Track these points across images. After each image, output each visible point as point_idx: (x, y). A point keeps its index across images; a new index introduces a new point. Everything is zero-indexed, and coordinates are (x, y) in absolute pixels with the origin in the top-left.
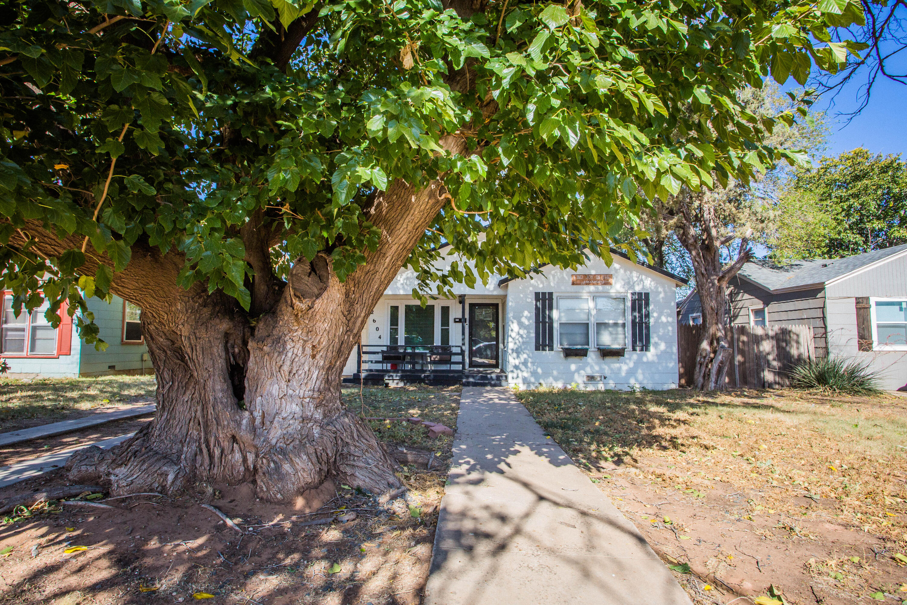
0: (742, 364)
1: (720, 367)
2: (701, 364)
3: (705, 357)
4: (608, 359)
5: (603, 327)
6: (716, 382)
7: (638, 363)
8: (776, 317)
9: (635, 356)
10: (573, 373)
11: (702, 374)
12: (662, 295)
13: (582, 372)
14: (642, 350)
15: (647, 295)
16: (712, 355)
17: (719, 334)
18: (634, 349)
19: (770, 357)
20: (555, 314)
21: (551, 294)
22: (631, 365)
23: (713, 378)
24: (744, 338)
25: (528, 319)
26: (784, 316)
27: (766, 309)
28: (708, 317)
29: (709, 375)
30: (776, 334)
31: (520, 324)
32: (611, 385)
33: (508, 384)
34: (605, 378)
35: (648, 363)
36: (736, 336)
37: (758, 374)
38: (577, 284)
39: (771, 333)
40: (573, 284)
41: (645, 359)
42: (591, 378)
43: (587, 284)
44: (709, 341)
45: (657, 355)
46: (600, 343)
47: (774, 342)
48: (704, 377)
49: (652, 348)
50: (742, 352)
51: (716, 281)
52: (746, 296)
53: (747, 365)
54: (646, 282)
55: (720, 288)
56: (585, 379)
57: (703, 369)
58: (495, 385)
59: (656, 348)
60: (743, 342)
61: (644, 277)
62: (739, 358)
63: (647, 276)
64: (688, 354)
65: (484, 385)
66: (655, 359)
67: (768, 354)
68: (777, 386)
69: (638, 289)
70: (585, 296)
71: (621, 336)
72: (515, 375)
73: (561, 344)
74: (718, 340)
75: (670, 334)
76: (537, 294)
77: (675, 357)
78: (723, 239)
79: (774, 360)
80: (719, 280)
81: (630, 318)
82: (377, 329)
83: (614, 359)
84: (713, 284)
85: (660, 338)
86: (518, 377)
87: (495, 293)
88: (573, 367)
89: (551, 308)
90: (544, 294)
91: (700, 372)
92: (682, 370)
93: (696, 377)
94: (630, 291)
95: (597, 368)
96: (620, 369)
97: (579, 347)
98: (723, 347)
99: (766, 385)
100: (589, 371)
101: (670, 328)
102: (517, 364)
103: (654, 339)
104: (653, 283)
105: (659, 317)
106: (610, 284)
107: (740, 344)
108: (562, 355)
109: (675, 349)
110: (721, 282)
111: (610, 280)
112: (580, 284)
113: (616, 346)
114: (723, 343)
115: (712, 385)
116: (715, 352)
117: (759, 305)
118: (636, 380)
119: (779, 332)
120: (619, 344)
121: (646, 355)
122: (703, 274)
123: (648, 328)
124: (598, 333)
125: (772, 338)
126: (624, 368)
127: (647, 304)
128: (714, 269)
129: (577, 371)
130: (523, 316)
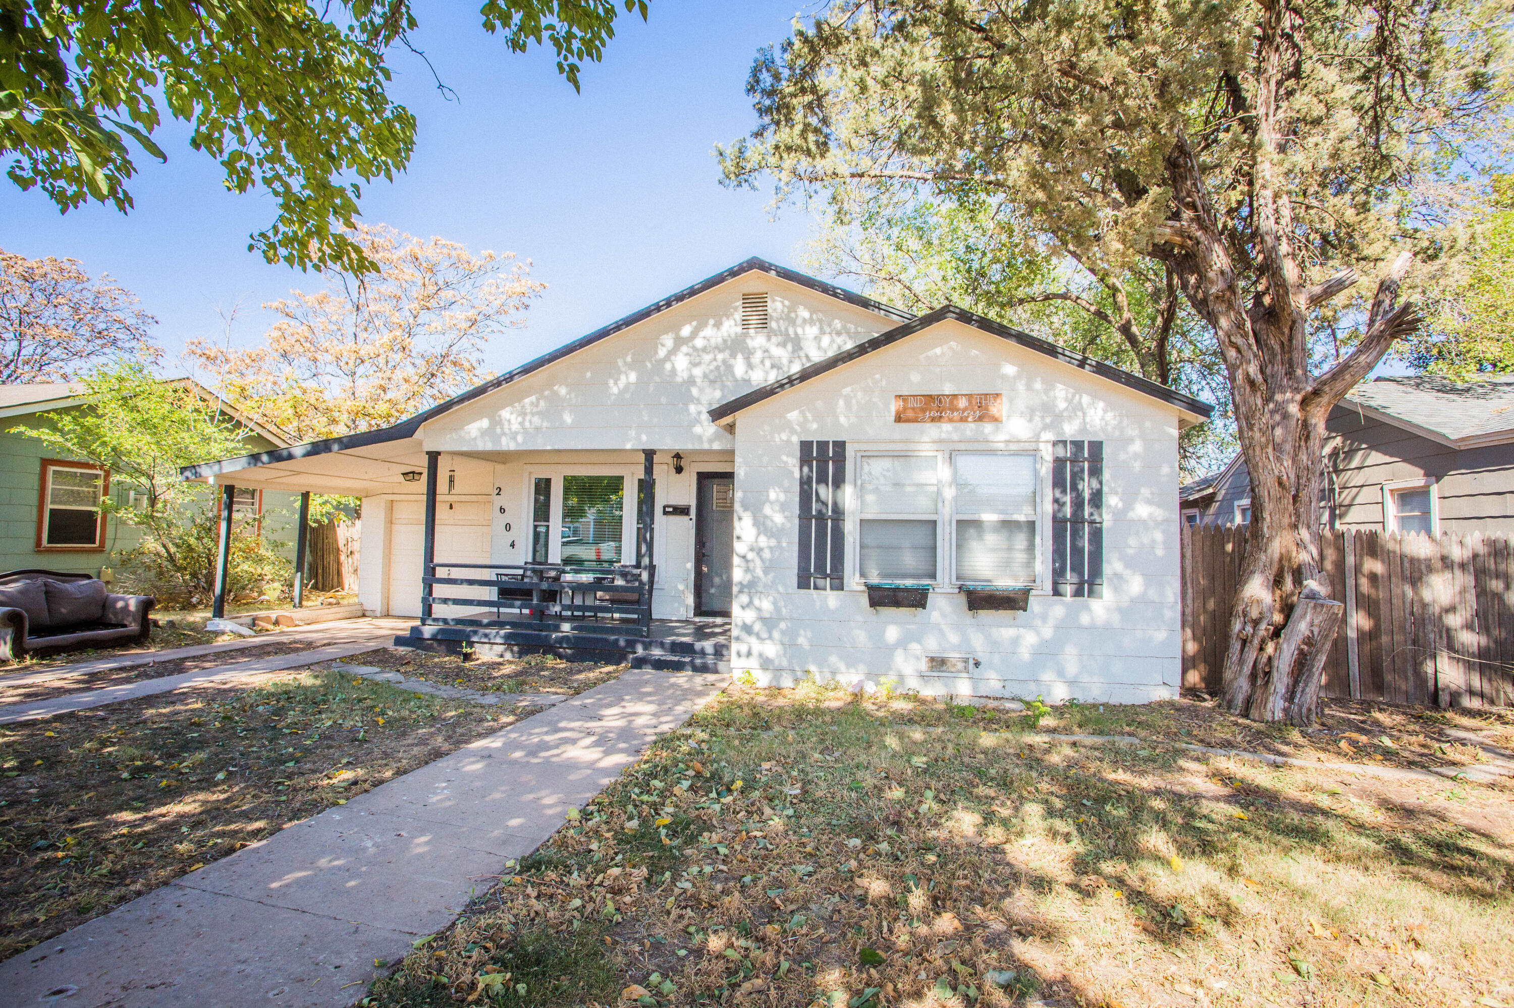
0: (1368, 637)
1: (1301, 653)
2: (1244, 642)
3: (1256, 623)
4: (986, 616)
5: (972, 531)
6: (1290, 696)
7: (1067, 627)
8: (1466, 507)
9: (1058, 609)
10: (892, 648)
11: (1247, 669)
12: (1137, 447)
13: (915, 647)
14: (1078, 593)
15: (1096, 447)
16: (1278, 618)
17: (1303, 557)
18: (1056, 592)
19: (1454, 621)
20: (849, 497)
21: (840, 446)
22: (1047, 632)
23: (1280, 682)
24: (1376, 566)
25: (783, 507)
26: (1491, 506)
27: (1435, 490)
28: (1268, 507)
29: (1268, 674)
30: (1475, 556)
31: (761, 524)
32: (992, 684)
33: (731, 670)
34: (977, 664)
35: (1092, 628)
36: (1350, 560)
37: (1417, 666)
38: (908, 421)
39: (1457, 554)
40: (899, 419)
41: (1085, 619)
42: (938, 663)
43: (933, 420)
44: (1271, 574)
45: (1120, 610)
46: (968, 572)
47: (1470, 580)
48: (1253, 678)
49: (1106, 590)
50: (1369, 605)
51: (1294, 409)
52: (1376, 457)
53: (1385, 639)
54: (1090, 412)
55: (1305, 424)
56: (923, 665)
57: (1251, 655)
58: (704, 669)
59: (1116, 590)
60: (1373, 578)
61: (1086, 399)
62: (1359, 620)
63: (1095, 397)
64: (1211, 605)
65: (678, 667)
66: (1116, 619)
67: (1452, 609)
68: (1475, 703)
69: (1070, 430)
70: (926, 449)
71: (1020, 557)
72: (744, 649)
73: (862, 575)
74: (1298, 575)
75: (1160, 552)
76: (806, 446)
77: (1172, 612)
78: (1317, 290)
79: (1469, 627)
80: (1304, 403)
81: (1048, 507)
82: (508, 527)
83: (1003, 615)
84: (1286, 416)
85: (1129, 563)
86: (749, 654)
87: (716, 446)
88: (892, 633)
89: (839, 481)
90: (823, 445)
91: (1241, 662)
92: (1192, 648)
93: (1228, 675)
94: (1049, 436)
95: (954, 638)
96: (1015, 641)
97: (909, 583)
98: (1312, 596)
99: (1444, 698)
100: (932, 645)
101: (1158, 536)
102: (748, 621)
103: (1111, 565)
104: (1109, 416)
105: (1129, 506)
106: (995, 420)
107: (1364, 582)
108: (865, 600)
109: (1172, 591)
110: (1311, 408)
111: (994, 410)
112: (915, 420)
113: (1005, 583)
114: (1312, 584)
115: (1276, 707)
116: (1288, 609)
117: (1414, 478)
118: (1061, 673)
119: (1482, 550)
120: (1015, 577)
121: (1088, 609)
122: (1252, 383)
123: (1097, 535)
124: (959, 547)
125: (1463, 566)
126: (1030, 639)
127: (1096, 471)
128: (1290, 373)
129: (902, 643)
130: (768, 500)
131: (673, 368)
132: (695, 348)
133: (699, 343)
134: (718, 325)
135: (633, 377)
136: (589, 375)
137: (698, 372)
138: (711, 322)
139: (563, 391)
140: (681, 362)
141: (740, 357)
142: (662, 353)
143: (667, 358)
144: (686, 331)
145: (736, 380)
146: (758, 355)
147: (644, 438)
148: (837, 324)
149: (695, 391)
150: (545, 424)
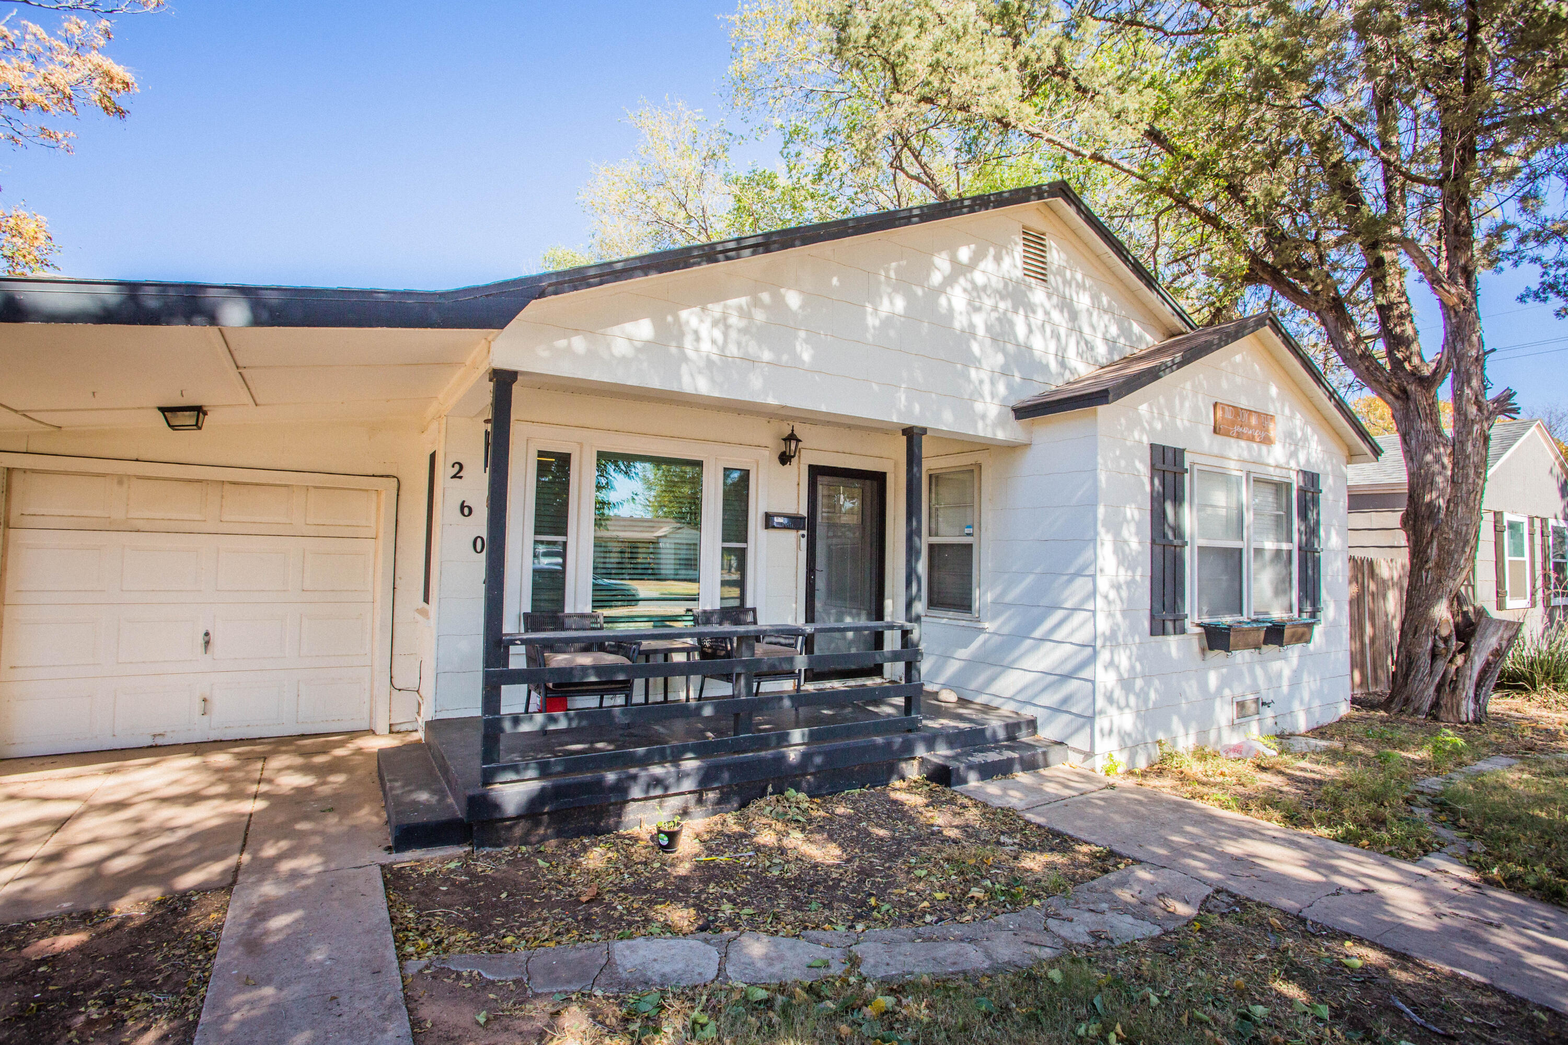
5: (1260, 560)
10: (1213, 696)
13: (1228, 691)
15: (1315, 479)
20: (1187, 518)
21: (1179, 454)
25: (1137, 529)
31: (1120, 551)
33: (1091, 758)
42: (1241, 708)
43: (1237, 436)
45: (1326, 633)
46: (1256, 606)
48: (1439, 689)
54: (1311, 443)
56: (1233, 713)
57: (1440, 668)
59: (1324, 615)
61: (1308, 429)
66: (1324, 643)
70: (1235, 468)
73: (1198, 613)
75: (1340, 579)
76: (1156, 452)
77: (1346, 633)
81: (1296, 536)
82: (479, 545)
85: (1330, 591)
87: (1001, 435)
88: (1214, 679)
89: (1179, 499)
90: (1166, 451)
94: (1294, 466)
95: (1250, 679)
96: (1280, 675)
100: (1237, 688)
101: (1340, 564)
104: (1320, 450)
105: (1328, 536)
106: (1269, 440)
108: (1197, 644)
109: (1344, 617)
111: (1270, 430)
113: (1276, 614)
118: (1302, 701)
123: (1317, 564)
127: (1315, 503)
129: (1221, 688)
130: (1125, 519)
131: (951, 309)
132: (975, 287)
133: (979, 278)
134: (998, 259)
135: (900, 304)
136: (835, 281)
137: (979, 320)
138: (992, 251)
139: (793, 299)
140: (957, 298)
141: (1021, 311)
142: (936, 278)
143: (940, 290)
144: (964, 254)
145: (1018, 345)
146: (1040, 315)
147: (917, 408)
148: (1105, 300)
149: (975, 348)
150: (767, 356)
